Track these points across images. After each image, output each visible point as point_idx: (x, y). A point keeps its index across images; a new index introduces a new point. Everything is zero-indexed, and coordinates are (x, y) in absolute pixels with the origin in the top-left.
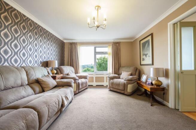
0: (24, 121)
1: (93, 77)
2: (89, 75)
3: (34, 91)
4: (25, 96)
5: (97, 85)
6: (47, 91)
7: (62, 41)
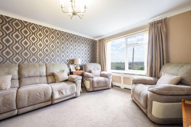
0: (2, 98)
1: (120, 77)
2: (112, 73)
3: (47, 81)
4: (38, 83)
5: (125, 88)
6: (57, 83)
7: (93, 40)
